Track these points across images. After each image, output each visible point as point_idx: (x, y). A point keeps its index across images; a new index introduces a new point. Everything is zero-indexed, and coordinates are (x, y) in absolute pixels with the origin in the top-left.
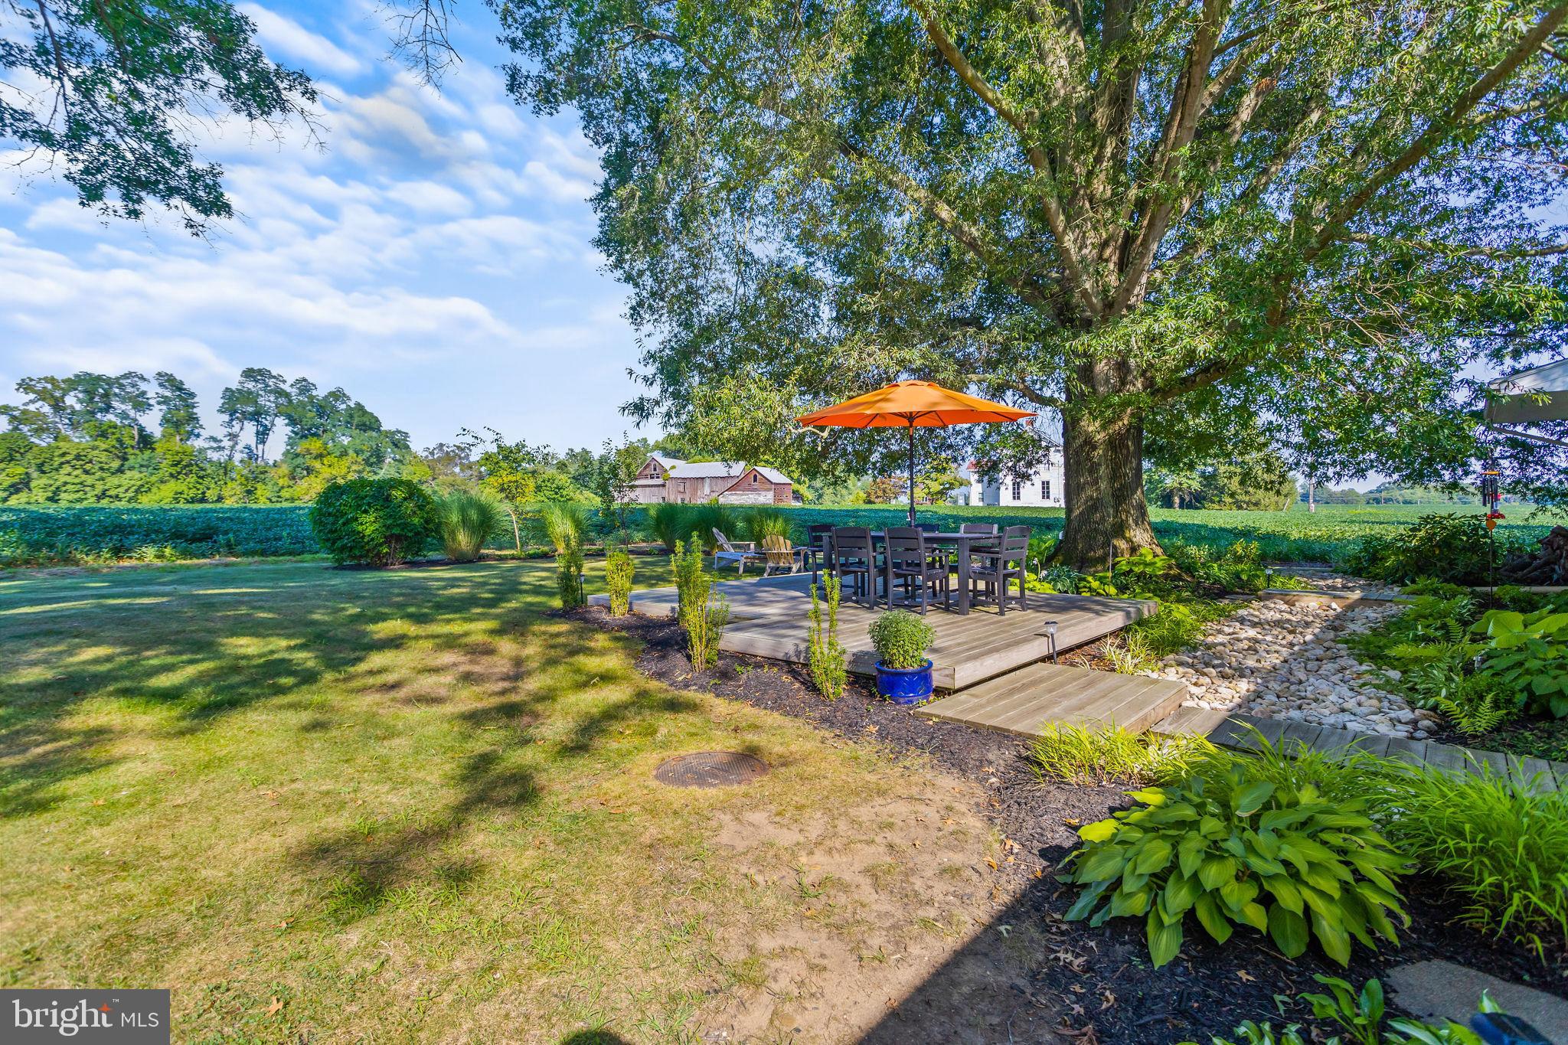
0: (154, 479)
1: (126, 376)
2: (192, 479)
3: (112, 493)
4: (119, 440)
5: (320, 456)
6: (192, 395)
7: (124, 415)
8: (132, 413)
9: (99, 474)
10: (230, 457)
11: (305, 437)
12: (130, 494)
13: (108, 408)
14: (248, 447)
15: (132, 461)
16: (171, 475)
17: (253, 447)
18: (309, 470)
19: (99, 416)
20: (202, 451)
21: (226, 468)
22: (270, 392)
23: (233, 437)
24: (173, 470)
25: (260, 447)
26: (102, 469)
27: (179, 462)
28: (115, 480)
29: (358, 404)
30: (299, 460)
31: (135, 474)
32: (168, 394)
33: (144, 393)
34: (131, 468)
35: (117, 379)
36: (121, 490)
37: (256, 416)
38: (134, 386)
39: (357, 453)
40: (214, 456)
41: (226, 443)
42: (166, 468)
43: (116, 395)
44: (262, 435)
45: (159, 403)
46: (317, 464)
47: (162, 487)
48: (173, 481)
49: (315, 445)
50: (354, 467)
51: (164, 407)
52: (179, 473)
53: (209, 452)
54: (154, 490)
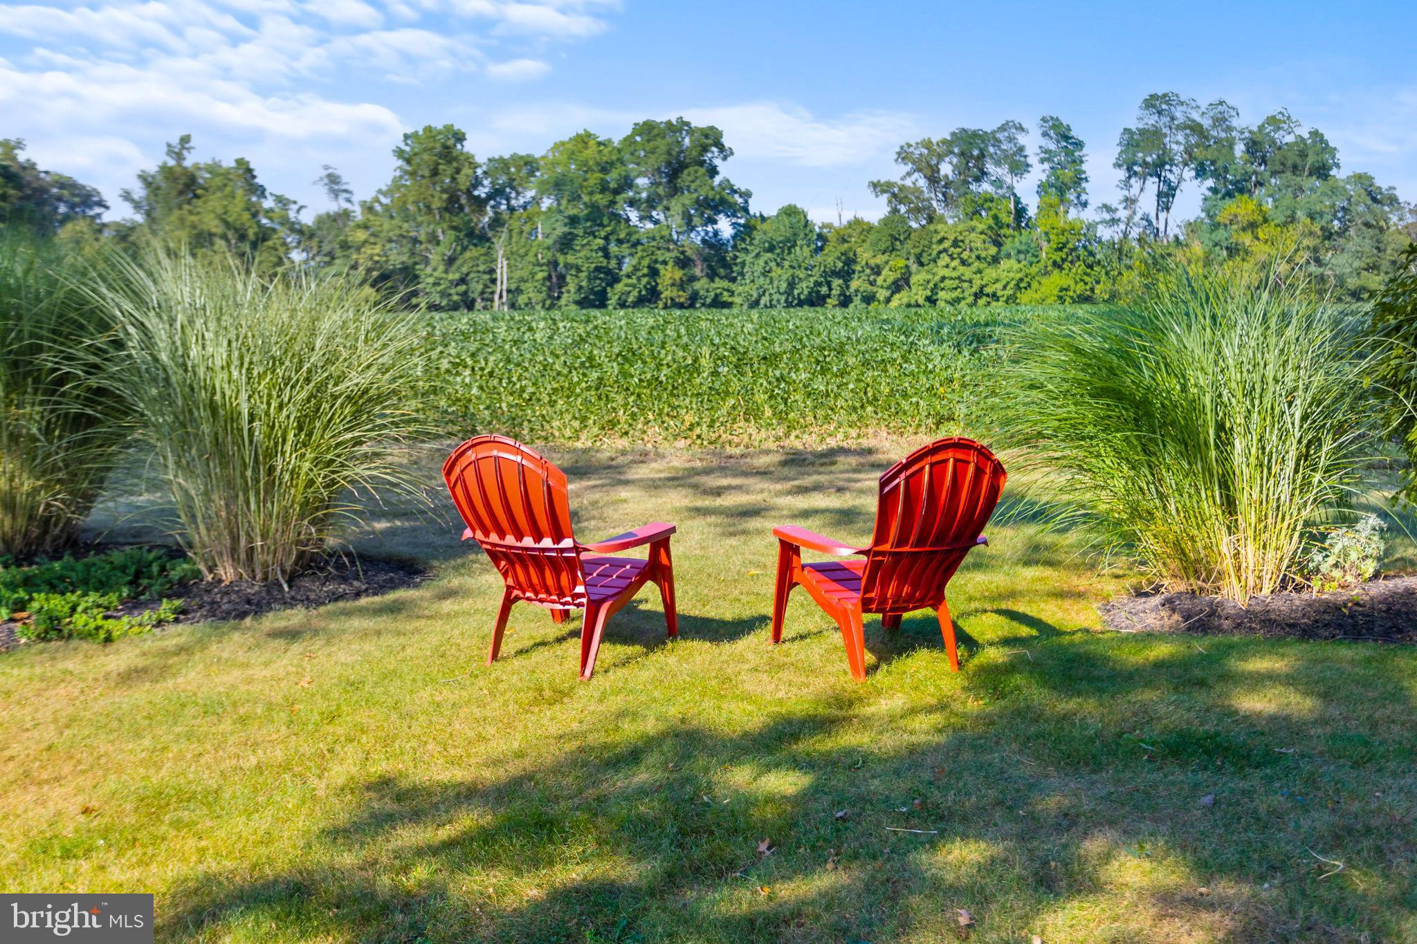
0: (1034, 270)
1: (1003, 128)
2: (1080, 268)
3: (988, 290)
4: (995, 217)
5: (1252, 226)
6: (1079, 145)
7: (998, 183)
8: (1008, 179)
9: (976, 264)
10: (1126, 235)
11: (1229, 194)
12: (1009, 292)
13: (982, 175)
14: (1146, 218)
15: (1008, 246)
16: (1055, 264)
17: (1153, 218)
18: (1233, 251)
19: (973, 187)
20: (1092, 226)
21: (1120, 250)
22: (1178, 128)
23: (1130, 202)
24: (1057, 257)
25: (1162, 215)
26: (978, 258)
27: (1064, 245)
28: (990, 273)
29: (1315, 134)
30: (1221, 234)
31: (1012, 263)
32: (1052, 147)
33: (1021, 149)
34: (1008, 256)
35: (994, 132)
36: (999, 286)
37: (1156, 169)
38: (1011, 139)
39: (1312, 216)
40: (1105, 233)
41: (1122, 214)
42: (1046, 253)
43: (991, 156)
44: (1166, 197)
45: (1042, 161)
46: (1247, 239)
47: (1044, 280)
48: (1056, 272)
49: (1243, 208)
50: (1306, 242)
51: (1046, 166)
52: (1064, 260)
53: (1100, 227)
54: (1035, 285)
